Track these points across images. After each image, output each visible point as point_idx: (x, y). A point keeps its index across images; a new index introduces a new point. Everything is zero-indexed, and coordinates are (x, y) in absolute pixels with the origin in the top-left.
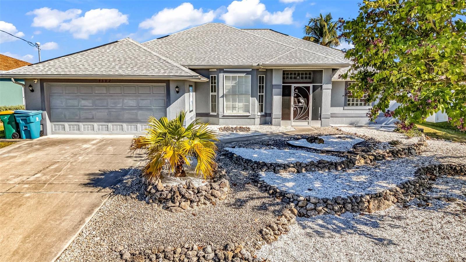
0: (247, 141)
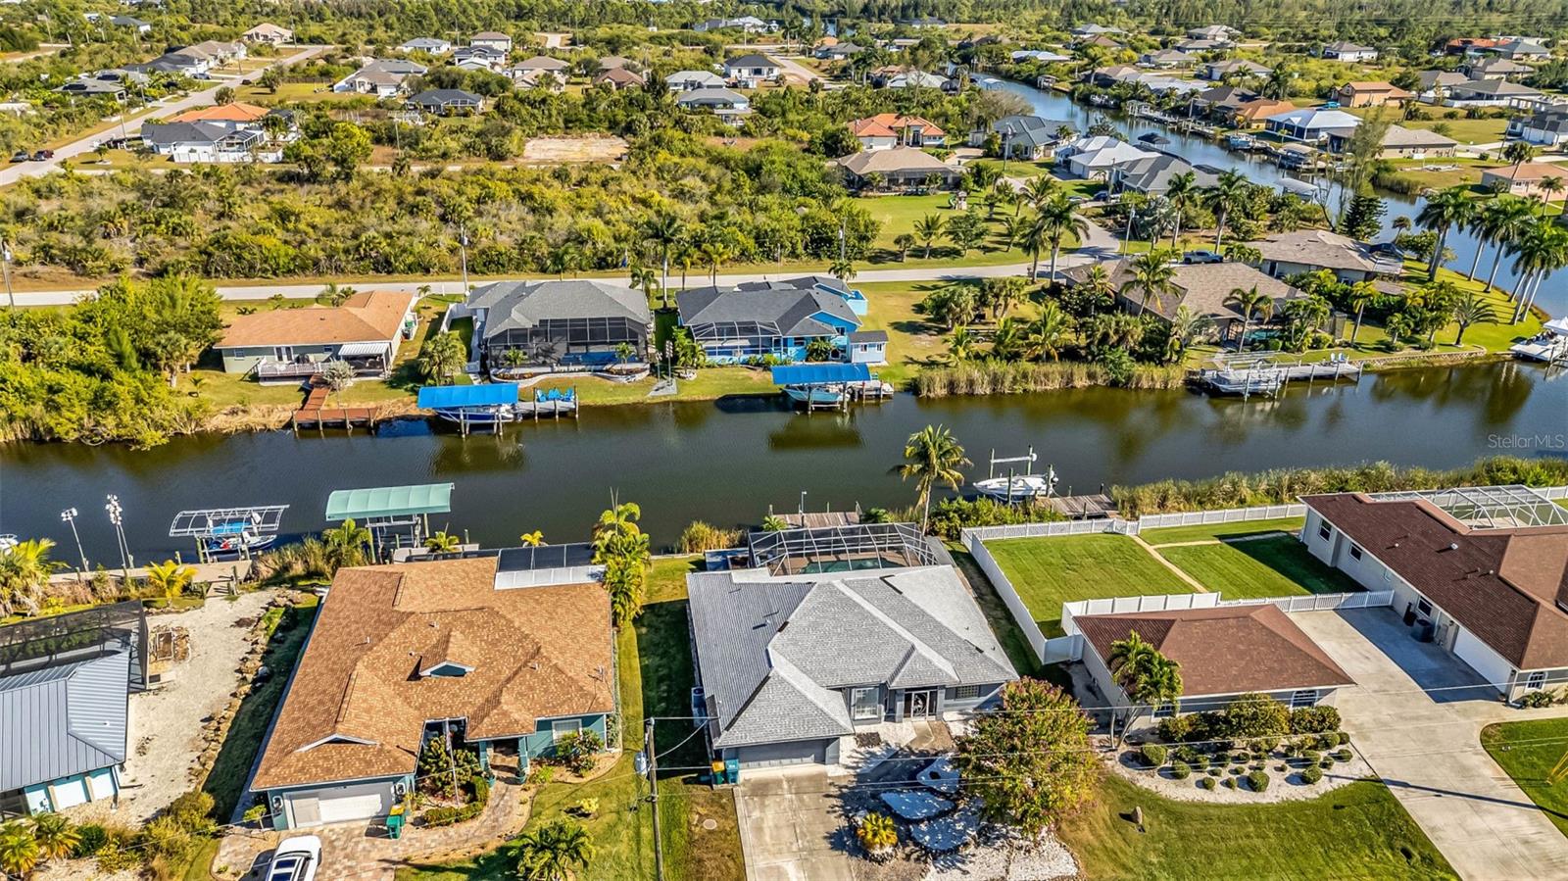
0: (888, 773)
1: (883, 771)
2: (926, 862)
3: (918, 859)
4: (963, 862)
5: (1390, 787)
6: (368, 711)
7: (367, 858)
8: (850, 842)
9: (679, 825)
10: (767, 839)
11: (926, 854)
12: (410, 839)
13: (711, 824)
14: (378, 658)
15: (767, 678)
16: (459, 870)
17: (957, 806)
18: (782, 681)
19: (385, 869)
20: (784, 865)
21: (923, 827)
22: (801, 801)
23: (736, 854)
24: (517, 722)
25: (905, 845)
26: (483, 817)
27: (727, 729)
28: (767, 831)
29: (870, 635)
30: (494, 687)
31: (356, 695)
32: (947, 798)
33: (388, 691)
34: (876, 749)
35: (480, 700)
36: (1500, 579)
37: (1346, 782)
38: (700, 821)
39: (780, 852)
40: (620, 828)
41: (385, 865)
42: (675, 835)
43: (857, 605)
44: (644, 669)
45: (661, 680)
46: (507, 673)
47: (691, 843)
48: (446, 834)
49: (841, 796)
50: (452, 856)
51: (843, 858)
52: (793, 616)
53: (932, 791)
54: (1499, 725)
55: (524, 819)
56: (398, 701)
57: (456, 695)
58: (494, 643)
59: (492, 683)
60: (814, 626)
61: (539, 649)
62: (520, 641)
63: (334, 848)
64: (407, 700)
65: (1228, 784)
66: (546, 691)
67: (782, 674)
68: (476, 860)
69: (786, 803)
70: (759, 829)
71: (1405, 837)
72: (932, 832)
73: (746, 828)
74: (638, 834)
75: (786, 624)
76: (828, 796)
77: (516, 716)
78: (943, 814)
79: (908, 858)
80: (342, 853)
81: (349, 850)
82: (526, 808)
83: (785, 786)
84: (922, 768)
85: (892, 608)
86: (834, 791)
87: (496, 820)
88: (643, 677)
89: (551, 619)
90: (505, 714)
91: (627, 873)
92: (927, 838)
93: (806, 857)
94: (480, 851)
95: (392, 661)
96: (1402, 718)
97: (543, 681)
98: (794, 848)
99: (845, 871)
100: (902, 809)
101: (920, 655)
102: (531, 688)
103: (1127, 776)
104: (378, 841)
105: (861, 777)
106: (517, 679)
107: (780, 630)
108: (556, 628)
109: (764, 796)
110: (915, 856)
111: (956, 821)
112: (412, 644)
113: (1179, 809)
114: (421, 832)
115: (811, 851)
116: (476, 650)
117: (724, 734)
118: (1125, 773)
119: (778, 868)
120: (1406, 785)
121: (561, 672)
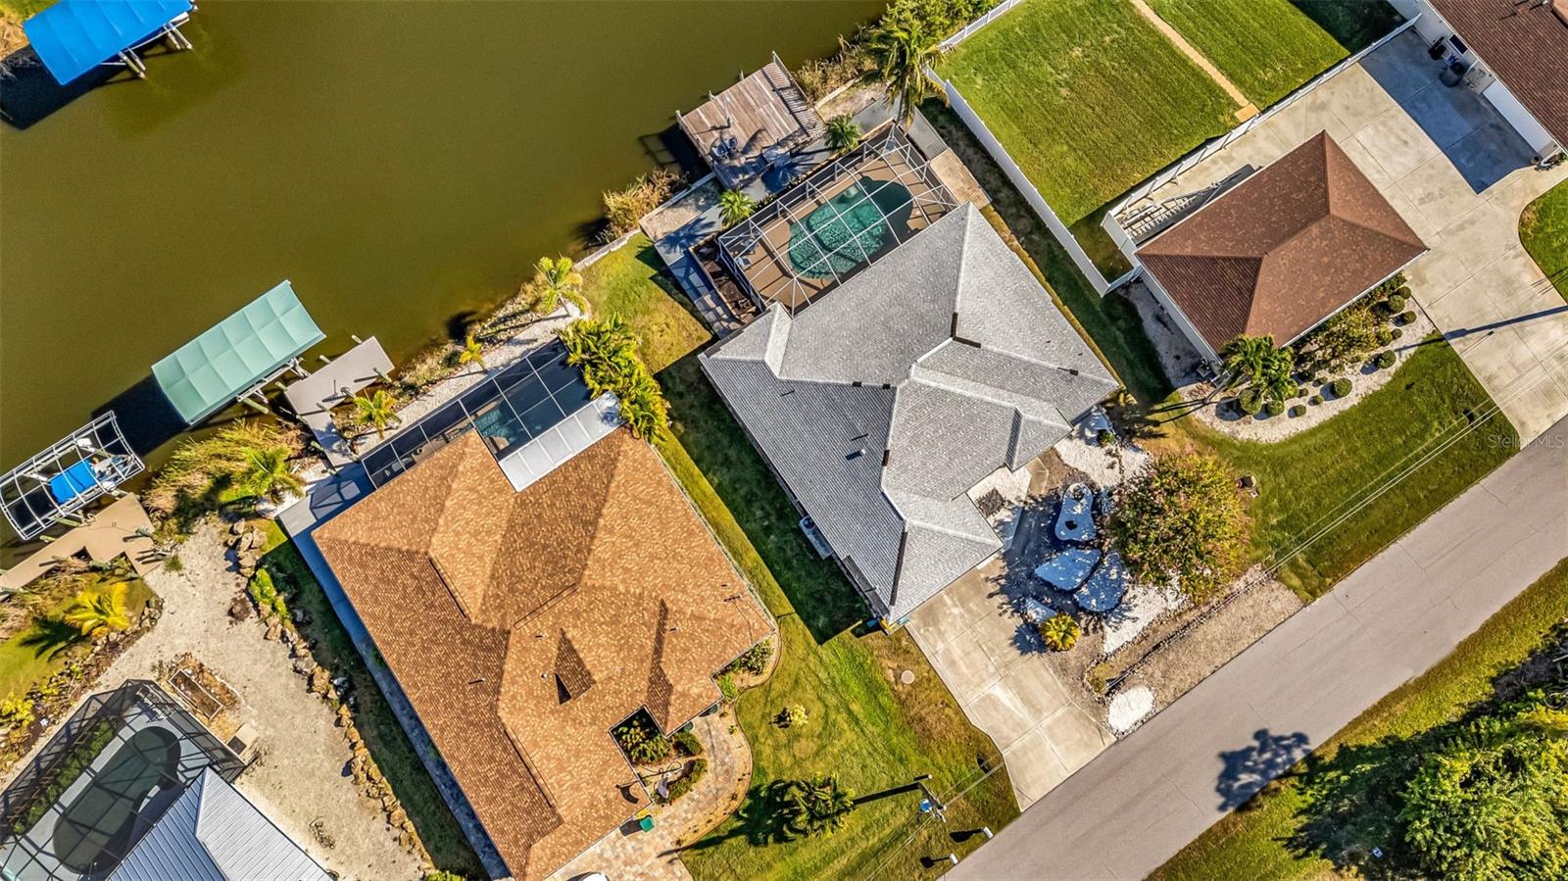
0: (1028, 541)
1: (1022, 539)
2: (1102, 628)
3: (1095, 629)
4: (1130, 610)
5: (1452, 341)
6: (561, 769)
7: (645, 857)
8: (1031, 639)
9: (880, 689)
10: (964, 669)
11: (1099, 619)
12: (665, 820)
13: (909, 677)
14: (514, 697)
15: (904, 535)
16: (733, 833)
17: (1102, 551)
18: (920, 530)
19: (671, 862)
20: (991, 691)
21: (1085, 590)
22: (970, 611)
23: (948, 701)
24: (700, 696)
25: (1079, 619)
26: (710, 765)
27: (892, 603)
28: (961, 662)
29: (972, 421)
30: (647, 664)
31: (535, 758)
32: (1093, 547)
33: (552, 722)
34: (1004, 515)
35: (644, 684)
36: (1555, 12)
37: (1412, 351)
38: (898, 677)
39: (984, 681)
40: (833, 716)
41: (669, 857)
42: (884, 700)
43: (947, 392)
44: (719, 489)
45: (749, 503)
46: (650, 644)
47: (902, 703)
48: (693, 800)
49: (1003, 590)
50: (716, 821)
51: (1035, 660)
52: (890, 441)
53: (1076, 544)
54: (1533, 203)
55: (746, 751)
56: (570, 730)
57: (617, 693)
58: (615, 621)
59: (642, 661)
60: (915, 440)
61: (663, 603)
62: (637, 604)
63: (607, 860)
64: (577, 722)
65: (1315, 401)
66: (701, 645)
67: (916, 523)
68: (736, 814)
69: (959, 623)
70: (952, 664)
71: (1467, 397)
72: (1094, 593)
73: (939, 665)
74: (850, 712)
75: (887, 453)
76: (991, 595)
77: (695, 691)
78: (1095, 567)
79: (1087, 633)
80: (620, 863)
81: (622, 855)
82: (739, 737)
83: (947, 599)
84: (1055, 519)
85: (977, 369)
86: (992, 588)
87: (723, 763)
88: (728, 505)
89: (637, 545)
90: (684, 695)
91: (869, 761)
92: (1094, 602)
93: (1004, 672)
94: (735, 804)
95: (530, 692)
96: (1450, 233)
97: (692, 637)
98: (992, 669)
99: (1043, 671)
100: (1060, 581)
101: (1027, 421)
102: (686, 650)
103: (1227, 430)
104: (640, 835)
105: (1006, 556)
106: (666, 649)
107: (884, 463)
108: (652, 557)
109: (936, 623)
110: (1091, 627)
111: (1109, 569)
112: (535, 667)
113: (1280, 452)
114: (668, 810)
115: (1006, 666)
116: (603, 639)
117: (892, 609)
118: (1224, 428)
119: (989, 696)
120: (1462, 333)
121: (701, 618)
